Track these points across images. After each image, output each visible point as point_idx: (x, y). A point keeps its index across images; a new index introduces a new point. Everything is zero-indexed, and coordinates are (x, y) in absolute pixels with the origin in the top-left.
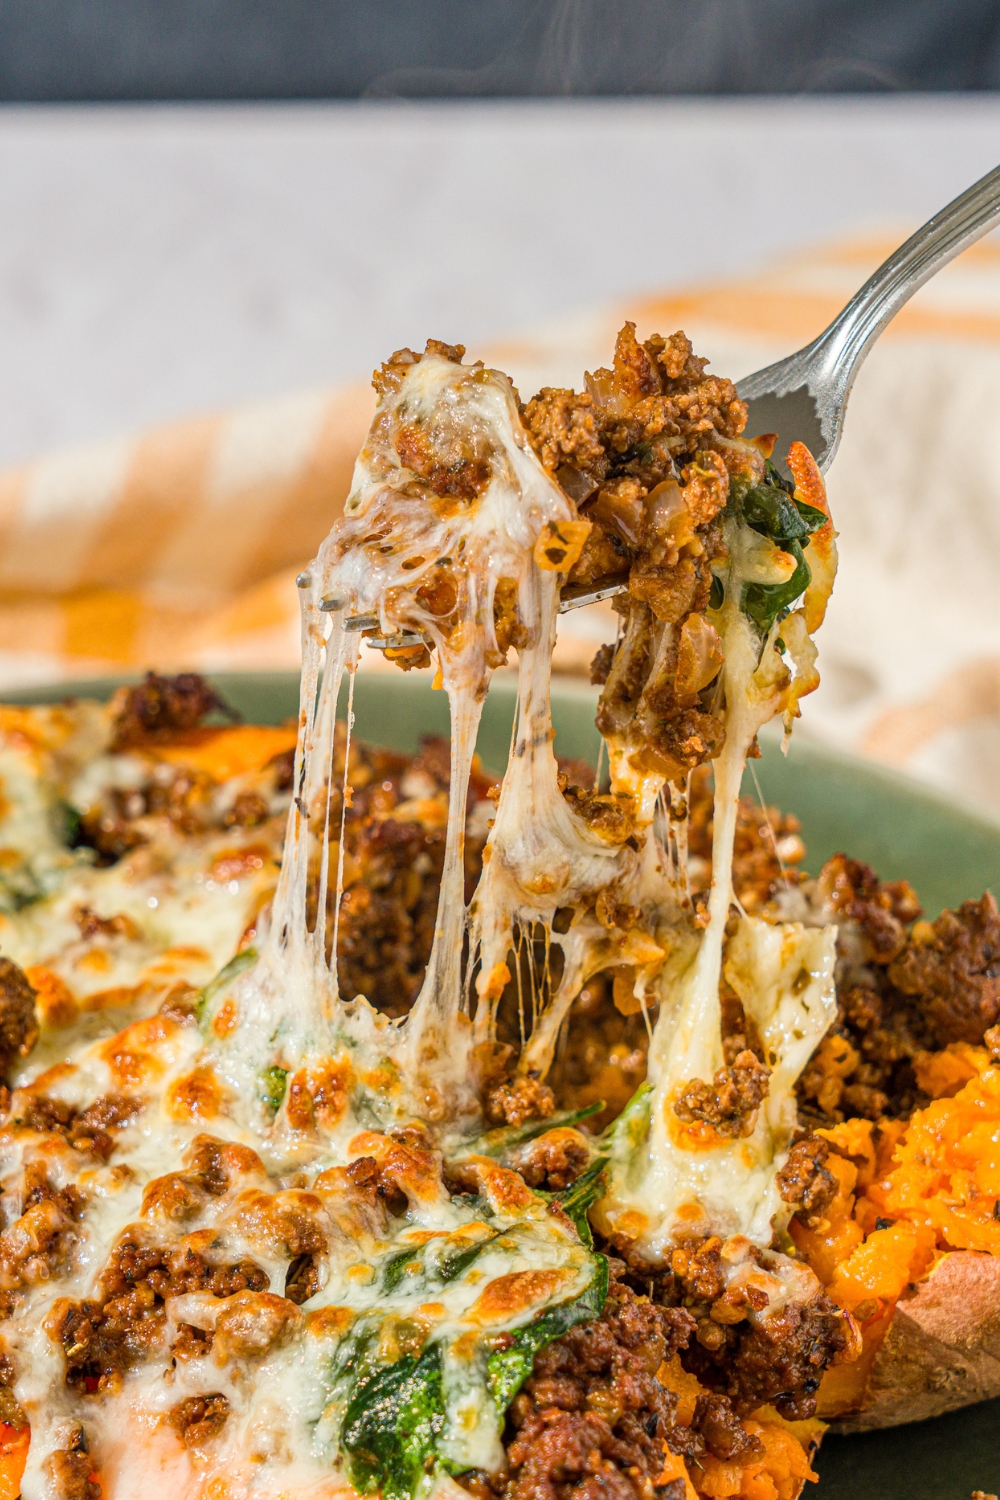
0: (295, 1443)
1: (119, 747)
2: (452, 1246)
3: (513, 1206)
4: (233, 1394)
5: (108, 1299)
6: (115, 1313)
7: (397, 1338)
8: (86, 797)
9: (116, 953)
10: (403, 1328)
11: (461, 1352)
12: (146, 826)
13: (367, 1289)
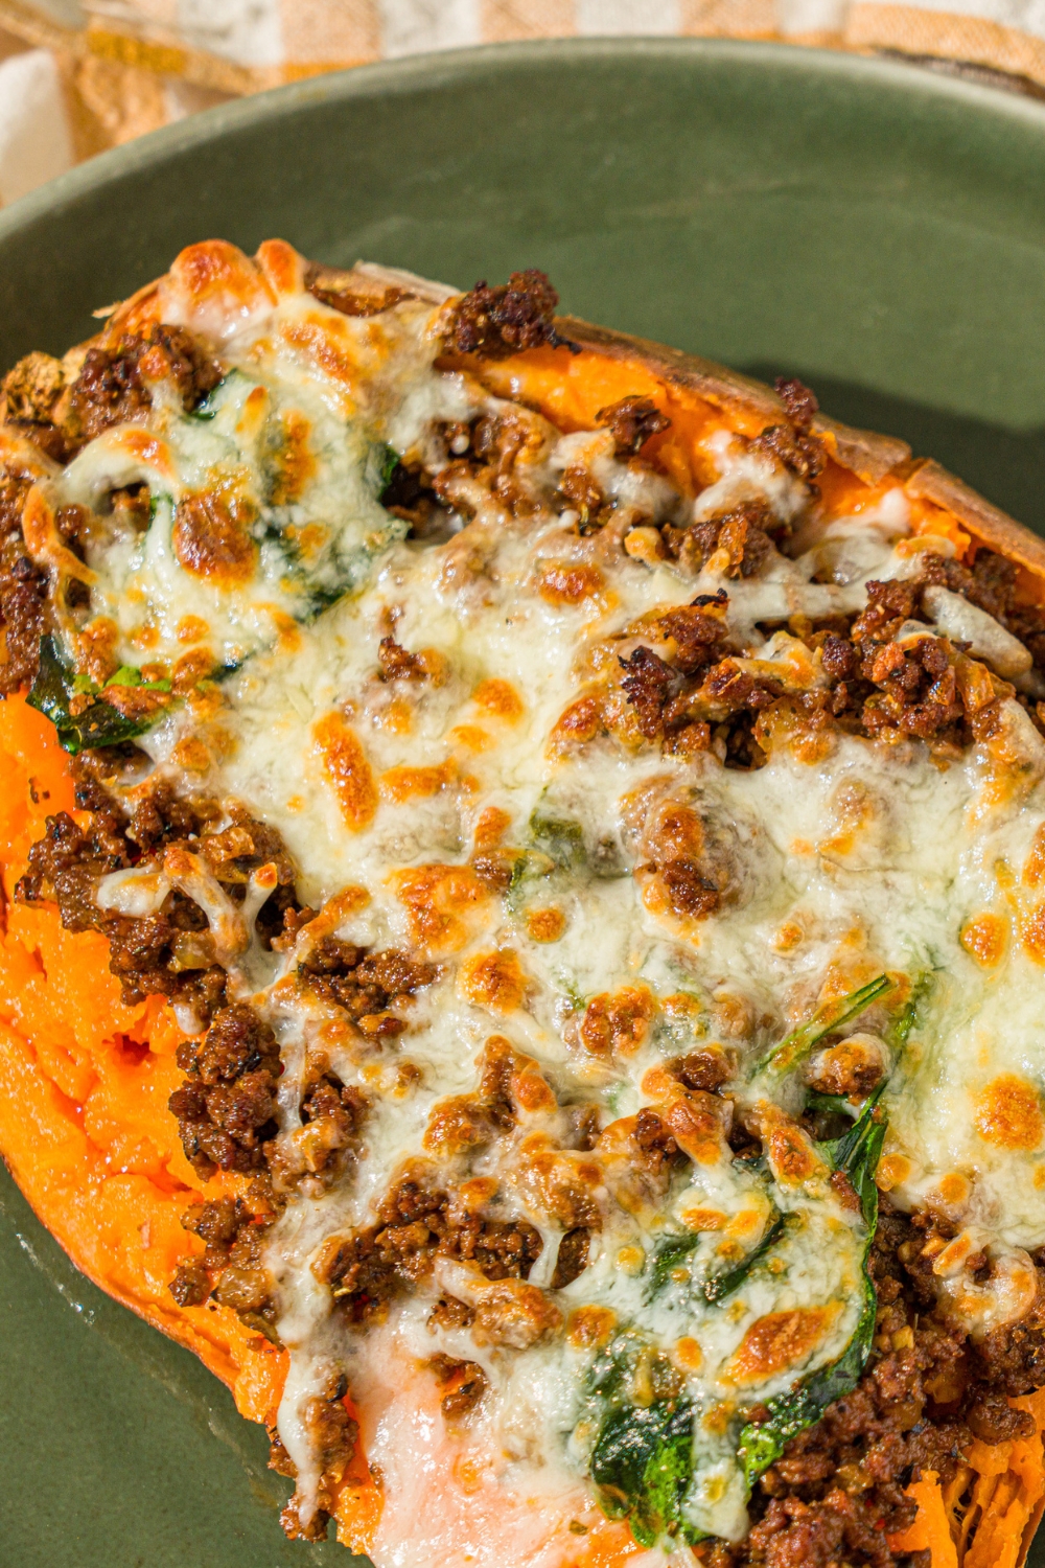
0: (546, 1449)
1: (443, 365)
2: (720, 1260)
3: (794, 1176)
4: (493, 1371)
5: (381, 1228)
6: (386, 1245)
7: (651, 1380)
8: (406, 437)
9: (420, 704)
10: (658, 1366)
11: (714, 1426)
12: (467, 490)
13: (634, 1283)
